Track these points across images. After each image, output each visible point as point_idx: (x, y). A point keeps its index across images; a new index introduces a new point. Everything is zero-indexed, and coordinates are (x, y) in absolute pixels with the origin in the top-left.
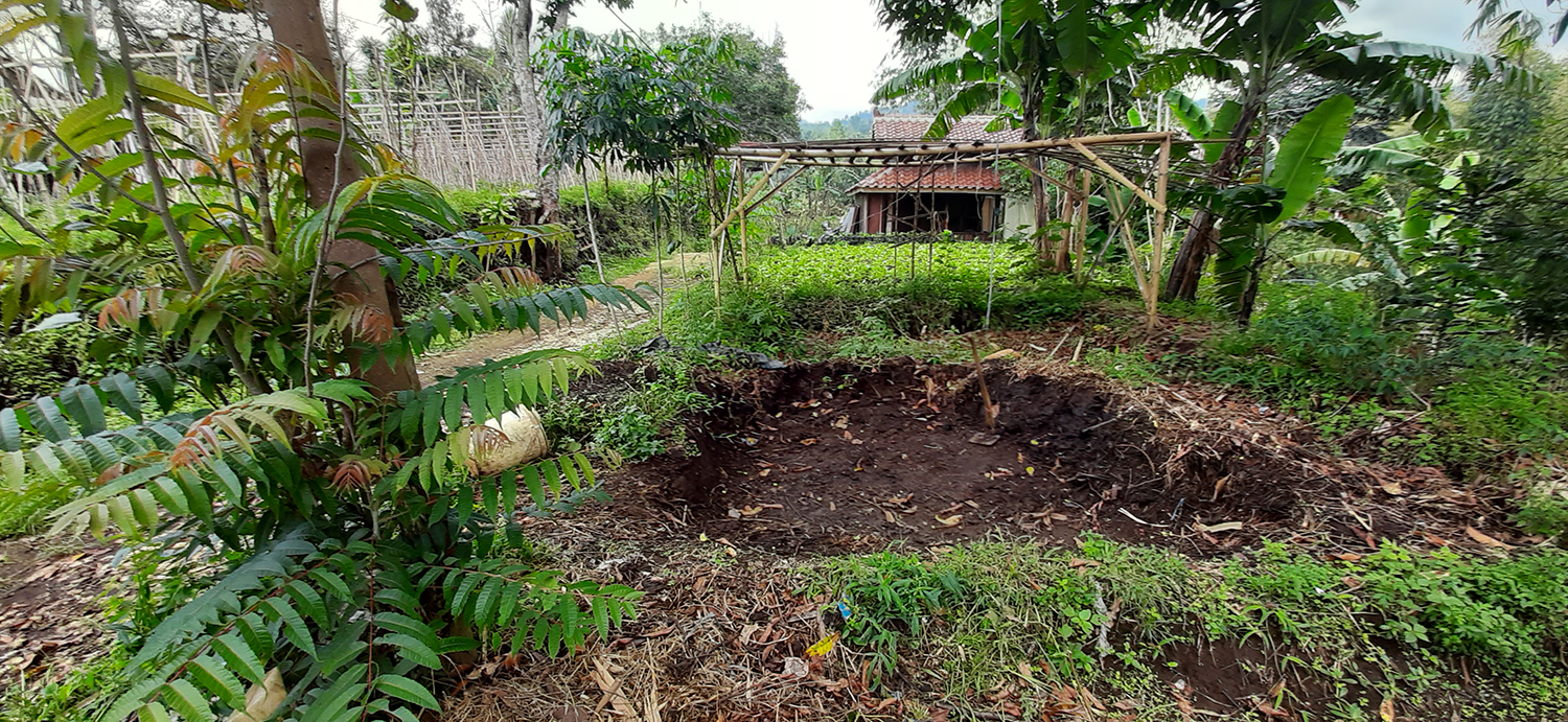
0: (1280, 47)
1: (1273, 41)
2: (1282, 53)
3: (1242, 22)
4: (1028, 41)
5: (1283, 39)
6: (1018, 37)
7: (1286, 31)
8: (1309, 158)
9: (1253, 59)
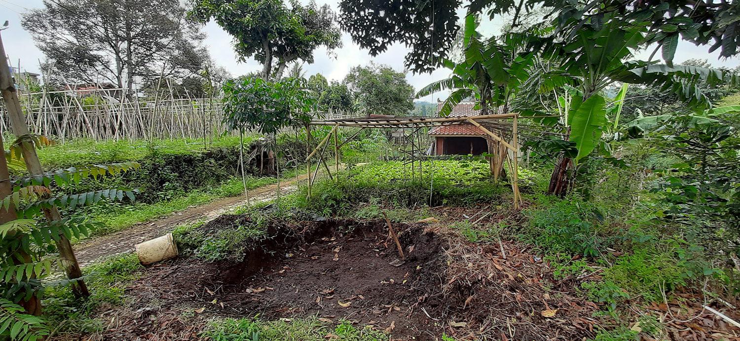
0: (599, 70)
1: (594, 66)
2: (601, 72)
3: (577, 59)
4: (478, 70)
5: (600, 66)
6: (472, 69)
7: (601, 62)
8: (590, 126)
9: (586, 75)
